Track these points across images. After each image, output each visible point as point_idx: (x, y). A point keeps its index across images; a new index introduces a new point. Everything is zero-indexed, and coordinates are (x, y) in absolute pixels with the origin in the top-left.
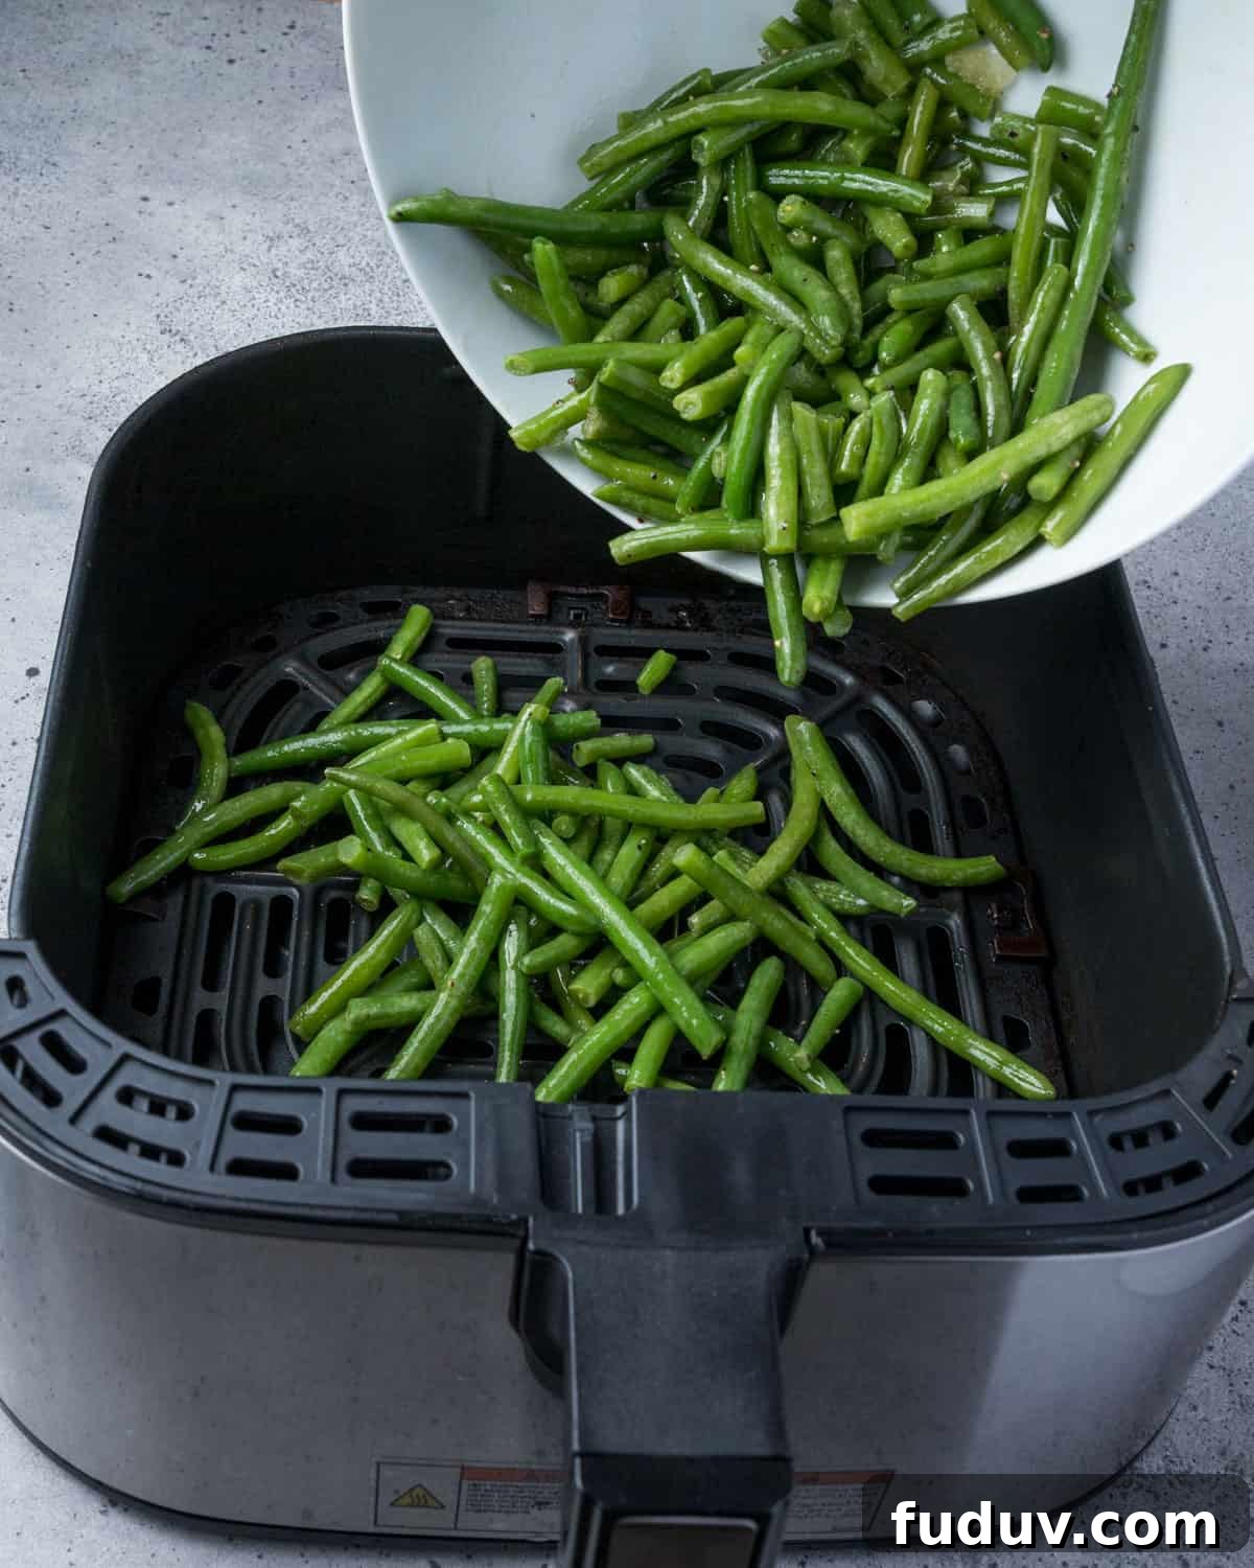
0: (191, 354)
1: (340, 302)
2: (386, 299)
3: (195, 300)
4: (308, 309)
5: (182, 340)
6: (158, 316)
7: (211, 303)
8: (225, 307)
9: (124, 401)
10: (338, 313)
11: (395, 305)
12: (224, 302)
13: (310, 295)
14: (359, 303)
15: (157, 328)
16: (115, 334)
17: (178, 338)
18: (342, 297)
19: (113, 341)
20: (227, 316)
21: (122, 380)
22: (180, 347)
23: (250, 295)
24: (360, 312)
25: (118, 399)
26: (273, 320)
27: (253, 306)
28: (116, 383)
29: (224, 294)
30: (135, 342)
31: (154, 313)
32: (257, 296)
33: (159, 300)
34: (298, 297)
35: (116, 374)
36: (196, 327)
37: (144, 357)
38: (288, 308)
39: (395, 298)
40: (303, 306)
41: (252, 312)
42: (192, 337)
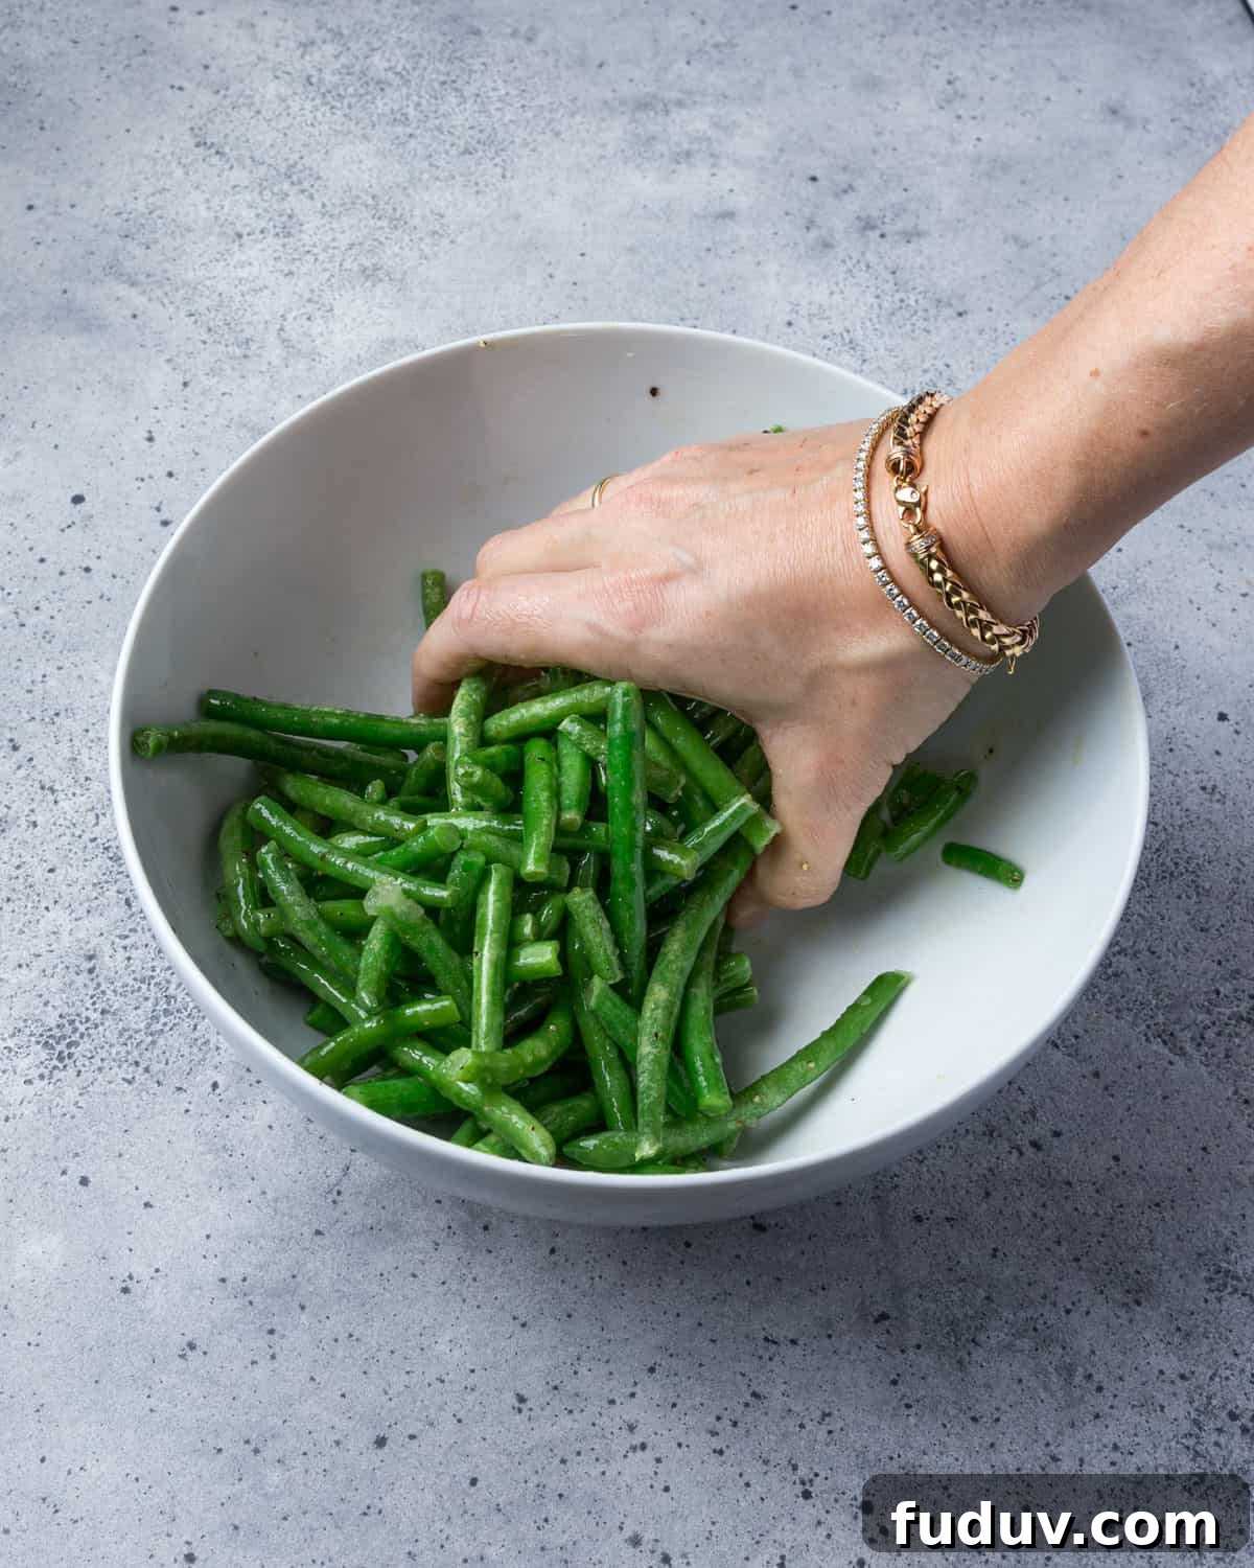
0: (227, 166)
1: (376, 107)
2: (424, 102)
3: (229, 110)
4: (345, 116)
5: (217, 152)
6: (192, 129)
7: (244, 112)
8: (260, 117)
9: (161, 217)
10: (375, 118)
11: (433, 108)
12: (258, 112)
13: (346, 102)
14: (396, 107)
15: (191, 142)
16: (149, 149)
17: (213, 151)
18: (380, 103)
19: (146, 157)
20: (264, 126)
21: (158, 196)
22: (215, 160)
23: (284, 105)
24: (398, 116)
25: (154, 215)
26: (310, 129)
27: (288, 114)
28: (150, 200)
29: (258, 105)
30: (169, 157)
31: (188, 125)
32: (292, 104)
33: (194, 112)
34: (334, 103)
35: (151, 190)
36: (231, 138)
37: (179, 172)
38: (324, 115)
39: (433, 101)
40: (339, 113)
41: (284, 122)
42: (227, 149)
